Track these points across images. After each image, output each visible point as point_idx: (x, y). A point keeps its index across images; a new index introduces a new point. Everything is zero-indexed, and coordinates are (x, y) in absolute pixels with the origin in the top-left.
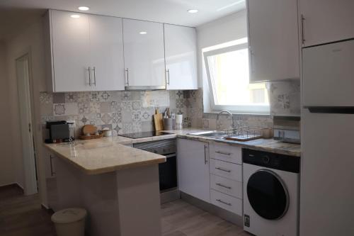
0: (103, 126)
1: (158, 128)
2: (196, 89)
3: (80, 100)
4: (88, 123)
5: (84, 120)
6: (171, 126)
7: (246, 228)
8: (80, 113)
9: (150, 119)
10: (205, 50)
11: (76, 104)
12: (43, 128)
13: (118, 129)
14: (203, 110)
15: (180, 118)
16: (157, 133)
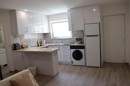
0: (26, 44)
1: (39, 44)
2: (48, 33)
3: (20, 37)
4: (23, 44)
5: (22, 43)
6: (43, 43)
7: (72, 64)
8: (20, 41)
9: (37, 42)
10: (51, 22)
11: (19, 38)
12: (12, 46)
13: (30, 45)
14: (51, 38)
15: (45, 41)
16: (39, 46)
